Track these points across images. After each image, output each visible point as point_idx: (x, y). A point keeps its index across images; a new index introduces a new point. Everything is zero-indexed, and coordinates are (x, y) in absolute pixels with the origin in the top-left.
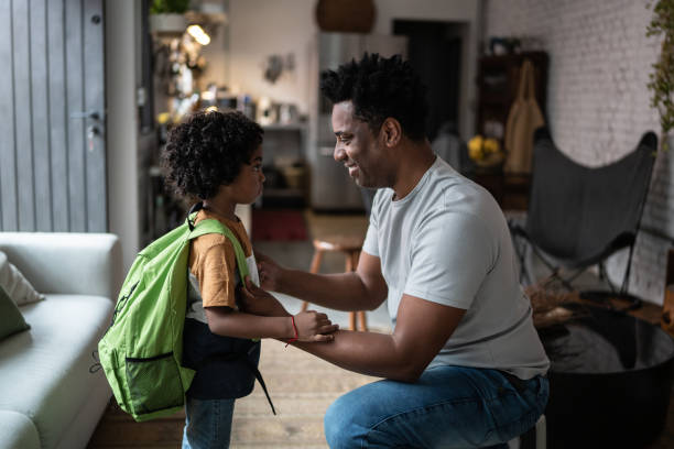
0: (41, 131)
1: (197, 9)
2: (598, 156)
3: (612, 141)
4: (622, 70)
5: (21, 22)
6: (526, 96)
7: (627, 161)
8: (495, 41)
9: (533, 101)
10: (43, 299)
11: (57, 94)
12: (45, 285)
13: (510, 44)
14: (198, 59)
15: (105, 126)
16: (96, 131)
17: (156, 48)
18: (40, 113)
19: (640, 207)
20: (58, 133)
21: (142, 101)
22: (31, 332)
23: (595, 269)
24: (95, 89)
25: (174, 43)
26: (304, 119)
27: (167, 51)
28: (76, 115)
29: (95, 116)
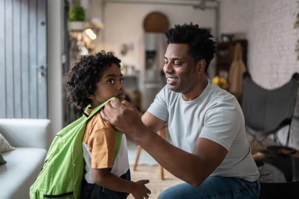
0: (17, 74)
1: (89, 21)
2: (271, 85)
3: (278, 78)
4: (282, 46)
5: (9, 25)
6: (238, 59)
7: (285, 87)
8: (223, 35)
9: (241, 62)
10: (14, 150)
11: (25, 58)
12: (14, 142)
13: (230, 37)
14: (90, 45)
15: (47, 72)
16: (42, 74)
17: (71, 38)
18: (17, 66)
19: (293, 107)
20: (25, 75)
21: (64, 61)
22: (7, 164)
23: (272, 137)
24: (42, 55)
25: (79, 36)
26: (138, 72)
27: (76, 40)
28: (34, 67)
29: (42, 68)
